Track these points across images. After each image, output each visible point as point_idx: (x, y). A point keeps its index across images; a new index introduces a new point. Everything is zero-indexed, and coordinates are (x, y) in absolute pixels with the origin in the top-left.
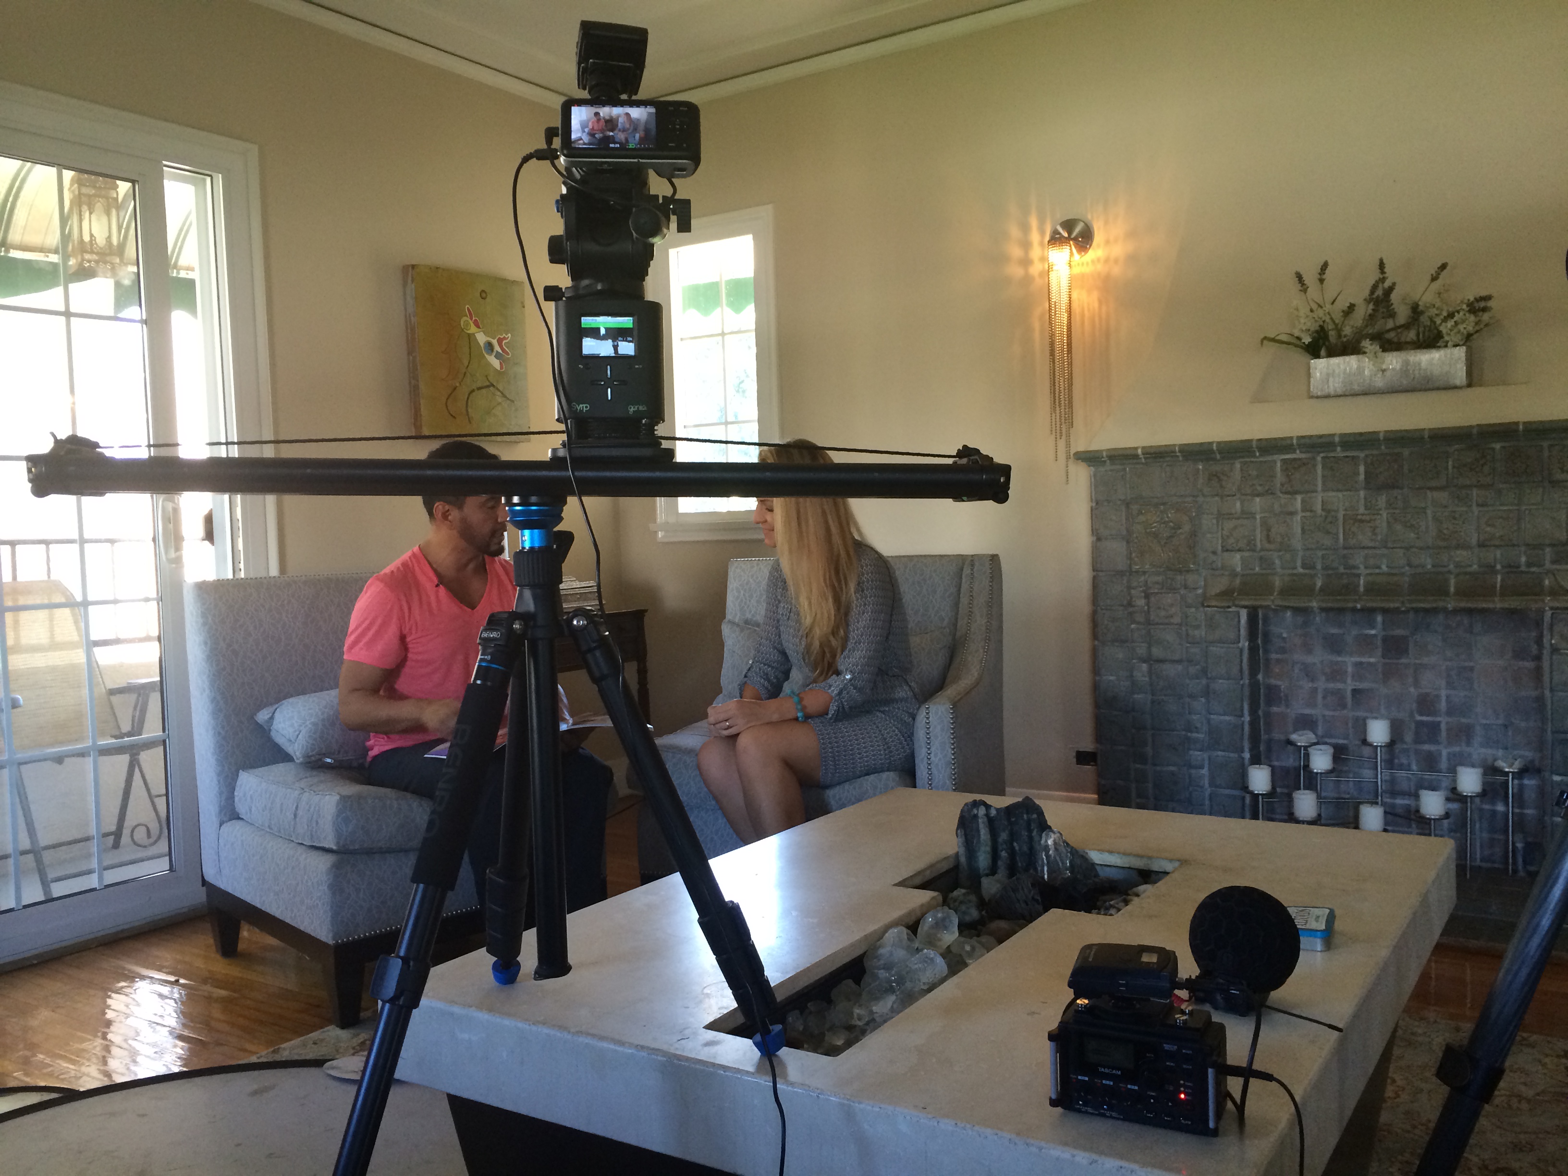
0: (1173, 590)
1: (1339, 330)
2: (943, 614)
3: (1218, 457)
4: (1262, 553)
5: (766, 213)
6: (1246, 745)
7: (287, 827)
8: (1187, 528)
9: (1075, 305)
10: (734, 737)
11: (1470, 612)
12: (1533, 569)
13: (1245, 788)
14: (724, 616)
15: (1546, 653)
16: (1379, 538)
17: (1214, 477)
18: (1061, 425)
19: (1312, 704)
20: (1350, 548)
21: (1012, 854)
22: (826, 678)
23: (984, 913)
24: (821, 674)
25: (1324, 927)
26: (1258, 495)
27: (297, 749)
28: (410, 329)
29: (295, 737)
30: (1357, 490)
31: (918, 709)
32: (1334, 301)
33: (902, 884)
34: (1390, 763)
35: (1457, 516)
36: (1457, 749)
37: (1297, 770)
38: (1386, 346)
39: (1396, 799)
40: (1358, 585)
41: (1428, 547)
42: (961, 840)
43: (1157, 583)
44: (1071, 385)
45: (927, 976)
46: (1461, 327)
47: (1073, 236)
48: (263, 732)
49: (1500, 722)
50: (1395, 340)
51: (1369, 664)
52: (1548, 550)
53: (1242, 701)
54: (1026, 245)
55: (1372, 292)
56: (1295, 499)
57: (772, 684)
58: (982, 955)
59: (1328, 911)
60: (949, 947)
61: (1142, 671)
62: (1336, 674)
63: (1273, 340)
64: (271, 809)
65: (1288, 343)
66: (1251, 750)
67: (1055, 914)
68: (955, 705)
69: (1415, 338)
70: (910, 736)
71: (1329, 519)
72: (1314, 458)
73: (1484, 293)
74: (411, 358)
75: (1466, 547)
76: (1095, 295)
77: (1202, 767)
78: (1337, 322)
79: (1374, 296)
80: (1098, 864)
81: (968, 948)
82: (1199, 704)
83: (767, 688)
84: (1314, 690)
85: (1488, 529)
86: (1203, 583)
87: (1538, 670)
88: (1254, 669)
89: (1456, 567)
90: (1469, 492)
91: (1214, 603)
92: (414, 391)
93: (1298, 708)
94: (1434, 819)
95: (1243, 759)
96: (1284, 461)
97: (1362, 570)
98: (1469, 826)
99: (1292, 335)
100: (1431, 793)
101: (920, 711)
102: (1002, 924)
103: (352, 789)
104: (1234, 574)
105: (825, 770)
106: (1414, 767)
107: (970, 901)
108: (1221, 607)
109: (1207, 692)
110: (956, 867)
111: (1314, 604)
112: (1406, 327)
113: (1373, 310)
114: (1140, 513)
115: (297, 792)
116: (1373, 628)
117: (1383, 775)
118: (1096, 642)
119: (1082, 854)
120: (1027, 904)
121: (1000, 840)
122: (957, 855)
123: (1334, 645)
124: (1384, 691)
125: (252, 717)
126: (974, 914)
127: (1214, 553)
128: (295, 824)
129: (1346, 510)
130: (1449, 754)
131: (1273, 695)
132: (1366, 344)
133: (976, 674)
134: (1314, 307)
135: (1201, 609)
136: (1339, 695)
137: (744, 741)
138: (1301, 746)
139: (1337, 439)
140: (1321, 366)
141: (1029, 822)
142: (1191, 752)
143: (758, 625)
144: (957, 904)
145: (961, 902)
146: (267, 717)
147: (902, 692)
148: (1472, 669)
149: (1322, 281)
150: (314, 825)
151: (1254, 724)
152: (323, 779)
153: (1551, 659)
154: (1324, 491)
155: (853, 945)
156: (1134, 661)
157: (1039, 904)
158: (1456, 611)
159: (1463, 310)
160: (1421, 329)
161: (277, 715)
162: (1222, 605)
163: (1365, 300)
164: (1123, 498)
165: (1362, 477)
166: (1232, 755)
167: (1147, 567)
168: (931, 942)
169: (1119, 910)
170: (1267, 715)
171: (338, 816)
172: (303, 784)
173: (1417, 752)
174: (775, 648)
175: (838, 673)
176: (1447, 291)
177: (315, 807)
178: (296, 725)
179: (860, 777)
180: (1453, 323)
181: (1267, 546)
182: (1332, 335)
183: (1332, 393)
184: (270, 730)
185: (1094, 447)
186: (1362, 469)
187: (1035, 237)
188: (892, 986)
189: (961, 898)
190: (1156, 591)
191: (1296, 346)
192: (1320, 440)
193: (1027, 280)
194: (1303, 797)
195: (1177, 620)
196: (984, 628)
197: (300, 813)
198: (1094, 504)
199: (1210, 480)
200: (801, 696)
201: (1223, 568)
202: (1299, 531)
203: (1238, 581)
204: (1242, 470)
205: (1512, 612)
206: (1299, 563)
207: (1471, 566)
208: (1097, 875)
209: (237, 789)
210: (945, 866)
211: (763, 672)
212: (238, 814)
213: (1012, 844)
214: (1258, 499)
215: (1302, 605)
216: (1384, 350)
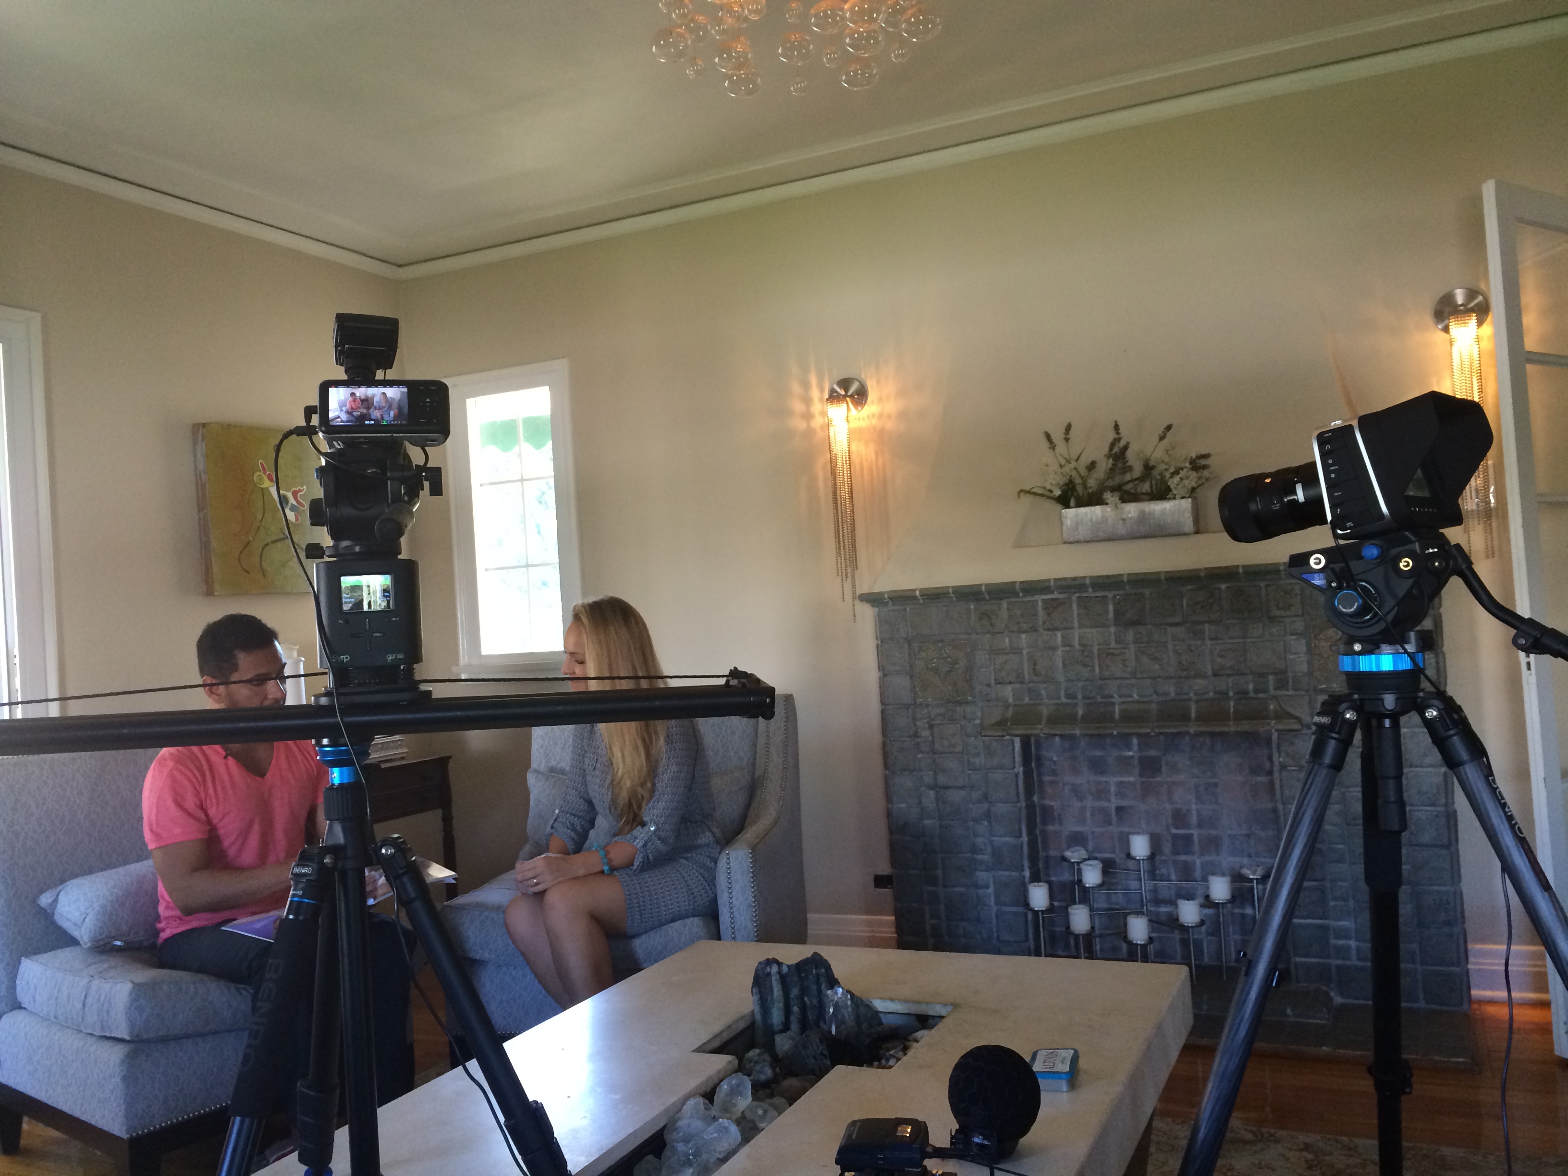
0: (952, 720)
1: (1084, 484)
2: (742, 754)
3: (987, 597)
4: (1031, 685)
5: (561, 366)
6: (1026, 863)
7: (75, 1017)
8: (963, 663)
9: (853, 456)
10: (541, 895)
11: (1212, 734)
12: (1261, 695)
13: (1027, 905)
14: (528, 765)
15: (1276, 768)
16: (1129, 669)
17: (984, 616)
18: (846, 567)
19: (1082, 821)
20: (1106, 679)
21: (803, 1008)
22: (631, 830)
23: (777, 1069)
24: (627, 823)
25: (1067, 1069)
26: (1024, 632)
27: (84, 934)
28: (201, 487)
29: (81, 921)
30: (1108, 626)
31: (720, 853)
32: (1079, 457)
33: (700, 1049)
34: (1153, 874)
35: (1193, 648)
36: (1208, 858)
37: (1073, 883)
38: (1125, 497)
39: (1160, 907)
40: (1114, 713)
41: (1171, 678)
42: (757, 997)
43: (939, 715)
44: (853, 531)
45: (723, 1146)
46: (1186, 482)
47: (849, 394)
48: (47, 916)
49: (1244, 832)
50: (1133, 491)
51: (1129, 782)
52: (1271, 677)
53: (1020, 823)
54: (807, 401)
55: (1111, 449)
56: (1056, 635)
57: (578, 834)
58: (774, 1119)
59: (1072, 1052)
60: (743, 1112)
61: (929, 798)
62: (1101, 793)
63: (1029, 492)
64: (57, 999)
65: (1041, 495)
66: (1030, 868)
67: (840, 1069)
68: (754, 849)
69: (1149, 490)
70: (712, 881)
71: (1086, 654)
72: (1070, 598)
73: (1203, 452)
74: (201, 514)
75: (1204, 676)
76: (872, 448)
77: (987, 887)
78: (1083, 475)
79: (1114, 452)
80: (881, 1012)
81: (760, 1112)
82: (982, 827)
83: (573, 839)
84: (1083, 809)
85: (1219, 660)
86: (980, 714)
87: (1272, 784)
88: (1029, 790)
89: (1196, 694)
90: (1202, 627)
91: (990, 733)
92: (205, 546)
93: (1070, 826)
94: (1192, 927)
95: (1024, 877)
96: (1044, 601)
97: (1117, 699)
98: (1222, 931)
99: (1045, 488)
100: (1186, 902)
101: (721, 857)
102: (792, 1082)
103: (146, 975)
104: (1007, 706)
105: (632, 920)
106: (1173, 877)
107: (764, 1061)
108: (999, 736)
109: (988, 815)
110: (752, 1026)
111: (1077, 732)
112: (1142, 479)
113: (1113, 465)
114: (921, 650)
115: (85, 981)
116: (1130, 750)
117: (1147, 885)
118: (887, 772)
119: (867, 1003)
120: (816, 1060)
121: (792, 996)
122: (753, 1012)
123: (1098, 766)
124: (1142, 807)
125: (34, 901)
126: (768, 1073)
127: (989, 685)
128: (84, 1012)
129: (1099, 644)
130: (1202, 864)
131: (1048, 815)
132: (1108, 496)
133: (774, 814)
134: (1063, 462)
135: (980, 738)
136: (1104, 811)
137: (552, 897)
138: (1074, 862)
139: (1088, 581)
140: (1071, 514)
141: (818, 976)
142: (978, 873)
143: (563, 772)
144: (752, 1064)
145: (756, 1062)
146: (50, 901)
147: (705, 838)
148: (1216, 785)
149: (1067, 440)
150: (105, 1015)
151: (1032, 844)
152: (113, 963)
153: (1280, 775)
154: (1080, 627)
155: (653, 1120)
156: (922, 789)
157: (826, 1058)
158: (1198, 734)
159: (1186, 467)
160: (1154, 482)
161: (61, 897)
162: (998, 734)
163: (1105, 456)
164: (905, 636)
165: (1111, 615)
166: (1014, 874)
167: (930, 700)
168: (726, 1110)
169: (898, 1060)
170: (1043, 832)
171: (131, 1006)
172: (92, 970)
173: (1175, 862)
174: (581, 797)
175: (643, 824)
176: (1173, 448)
177: (106, 996)
178: (82, 908)
179: (665, 924)
180: (1178, 479)
181: (1035, 678)
182: (1079, 489)
183: (1082, 539)
184: (53, 914)
185: (877, 589)
186: (1111, 607)
187: (815, 393)
188: (689, 1159)
189: (756, 1058)
190: (939, 722)
191: (1049, 498)
192: (1073, 583)
193: (810, 433)
194: (1077, 911)
195: (959, 749)
196: (781, 767)
197: (89, 1000)
198: (879, 642)
199: (980, 619)
200: (607, 849)
201: (997, 699)
202: (1061, 665)
203: (1010, 711)
204: (1008, 609)
205: (1246, 735)
206: (1062, 694)
207: (1207, 693)
208: (880, 1023)
209: (19, 977)
210: (742, 1025)
211: (570, 822)
212: (20, 1003)
213: (803, 999)
214: (1024, 636)
215: (1067, 732)
216: (1124, 501)
